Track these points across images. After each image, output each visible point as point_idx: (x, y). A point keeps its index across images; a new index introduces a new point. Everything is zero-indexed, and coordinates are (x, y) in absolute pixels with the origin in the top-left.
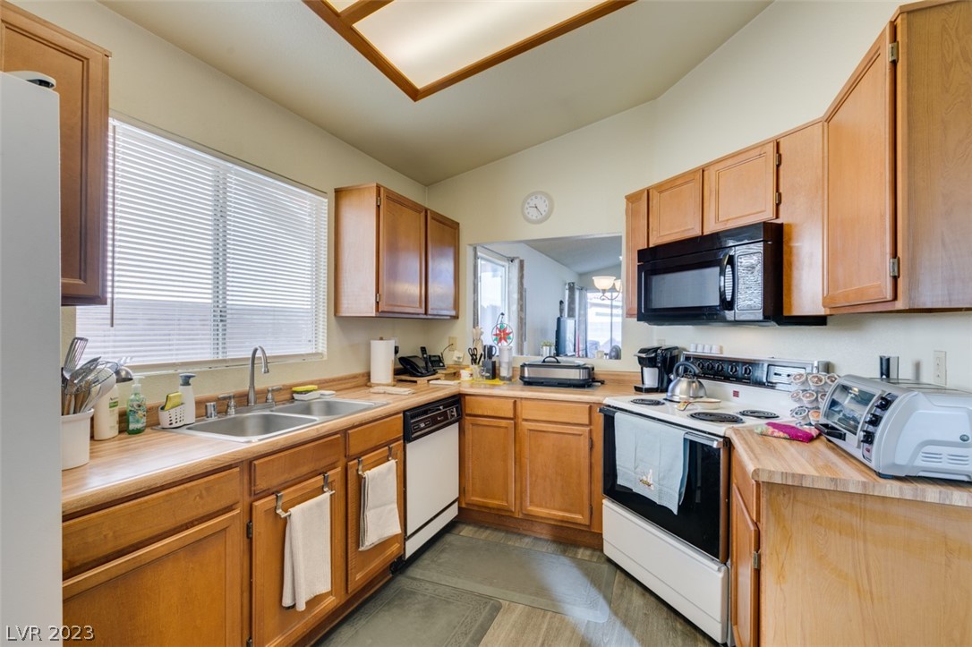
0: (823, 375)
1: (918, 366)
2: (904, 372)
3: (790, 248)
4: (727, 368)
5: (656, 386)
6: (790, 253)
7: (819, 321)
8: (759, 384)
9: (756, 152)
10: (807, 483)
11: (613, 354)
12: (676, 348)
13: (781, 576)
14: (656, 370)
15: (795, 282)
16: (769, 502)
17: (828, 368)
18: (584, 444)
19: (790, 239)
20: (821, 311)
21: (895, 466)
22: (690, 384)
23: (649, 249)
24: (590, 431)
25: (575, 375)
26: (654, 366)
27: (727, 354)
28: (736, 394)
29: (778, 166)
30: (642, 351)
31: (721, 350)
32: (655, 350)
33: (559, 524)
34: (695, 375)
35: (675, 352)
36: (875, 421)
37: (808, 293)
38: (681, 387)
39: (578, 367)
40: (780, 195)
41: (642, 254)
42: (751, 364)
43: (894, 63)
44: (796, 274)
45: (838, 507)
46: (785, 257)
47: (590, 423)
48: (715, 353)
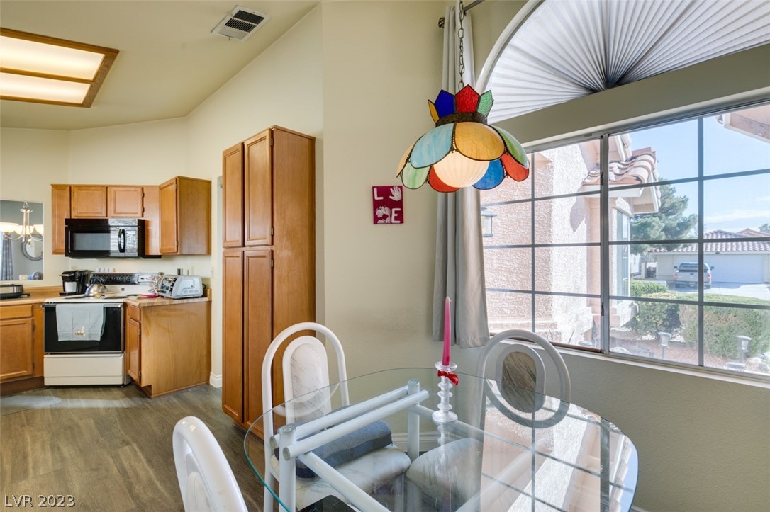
0: (160, 276)
1: (188, 272)
2: (185, 273)
3: (148, 230)
4: (118, 278)
5: (75, 291)
6: (148, 232)
7: (158, 257)
8: (134, 284)
9: (134, 189)
10: (155, 304)
11: (37, 276)
12: (87, 271)
13: (147, 334)
14: (75, 283)
15: (150, 243)
16: (144, 313)
17: (162, 274)
18: (28, 328)
19: (148, 226)
20: (159, 254)
21: (177, 296)
22: (99, 287)
23: (71, 219)
24: (33, 320)
25: (11, 290)
26: (74, 281)
27: (117, 272)
28: (123, 289)
29: (143, 197)
30: (64, 273)
31: (114, 270)
32: (74, 272)
33: (6, 381)
34: (102, 282)
35: (86, 273)
36: (173, 285)
37: (155, 246)
38: (94, 290)
39: (13, 285)
40: (144, 209)
41: (68, 221)
42: (130, 275)
43: (177, 190)
44: (150, 239)
45: (163, 309)
46: (146, 233)
47: (33, 316)
48: (111, 272)
